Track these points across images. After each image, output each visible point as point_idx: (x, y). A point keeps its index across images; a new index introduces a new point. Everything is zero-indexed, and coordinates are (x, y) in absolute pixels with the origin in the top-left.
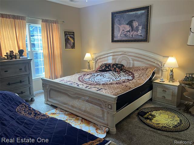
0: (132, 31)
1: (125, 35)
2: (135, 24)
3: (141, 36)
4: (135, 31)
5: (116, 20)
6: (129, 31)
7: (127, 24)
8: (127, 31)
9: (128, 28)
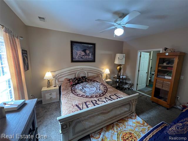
0: (86, 55)
1: (81, 57)
2: (88, 52)
3: (91, 59)
4: (88, 56)
5: (74, 47)
6: (84, 55)
7: (83, 51)
8: (82, 55)
9: (83, 53)
